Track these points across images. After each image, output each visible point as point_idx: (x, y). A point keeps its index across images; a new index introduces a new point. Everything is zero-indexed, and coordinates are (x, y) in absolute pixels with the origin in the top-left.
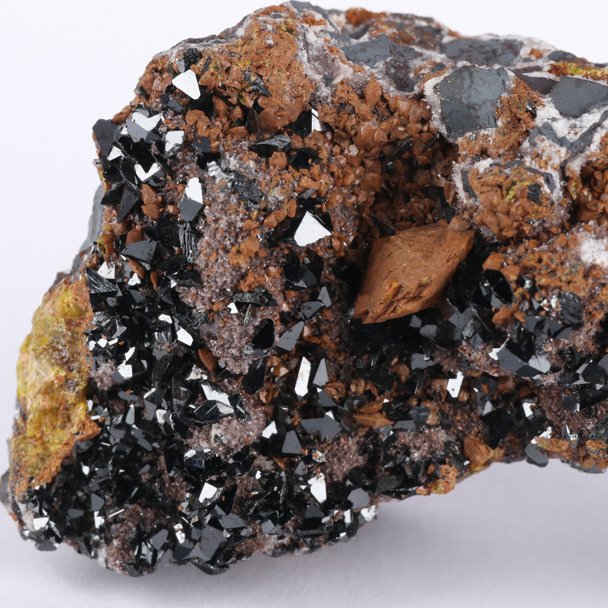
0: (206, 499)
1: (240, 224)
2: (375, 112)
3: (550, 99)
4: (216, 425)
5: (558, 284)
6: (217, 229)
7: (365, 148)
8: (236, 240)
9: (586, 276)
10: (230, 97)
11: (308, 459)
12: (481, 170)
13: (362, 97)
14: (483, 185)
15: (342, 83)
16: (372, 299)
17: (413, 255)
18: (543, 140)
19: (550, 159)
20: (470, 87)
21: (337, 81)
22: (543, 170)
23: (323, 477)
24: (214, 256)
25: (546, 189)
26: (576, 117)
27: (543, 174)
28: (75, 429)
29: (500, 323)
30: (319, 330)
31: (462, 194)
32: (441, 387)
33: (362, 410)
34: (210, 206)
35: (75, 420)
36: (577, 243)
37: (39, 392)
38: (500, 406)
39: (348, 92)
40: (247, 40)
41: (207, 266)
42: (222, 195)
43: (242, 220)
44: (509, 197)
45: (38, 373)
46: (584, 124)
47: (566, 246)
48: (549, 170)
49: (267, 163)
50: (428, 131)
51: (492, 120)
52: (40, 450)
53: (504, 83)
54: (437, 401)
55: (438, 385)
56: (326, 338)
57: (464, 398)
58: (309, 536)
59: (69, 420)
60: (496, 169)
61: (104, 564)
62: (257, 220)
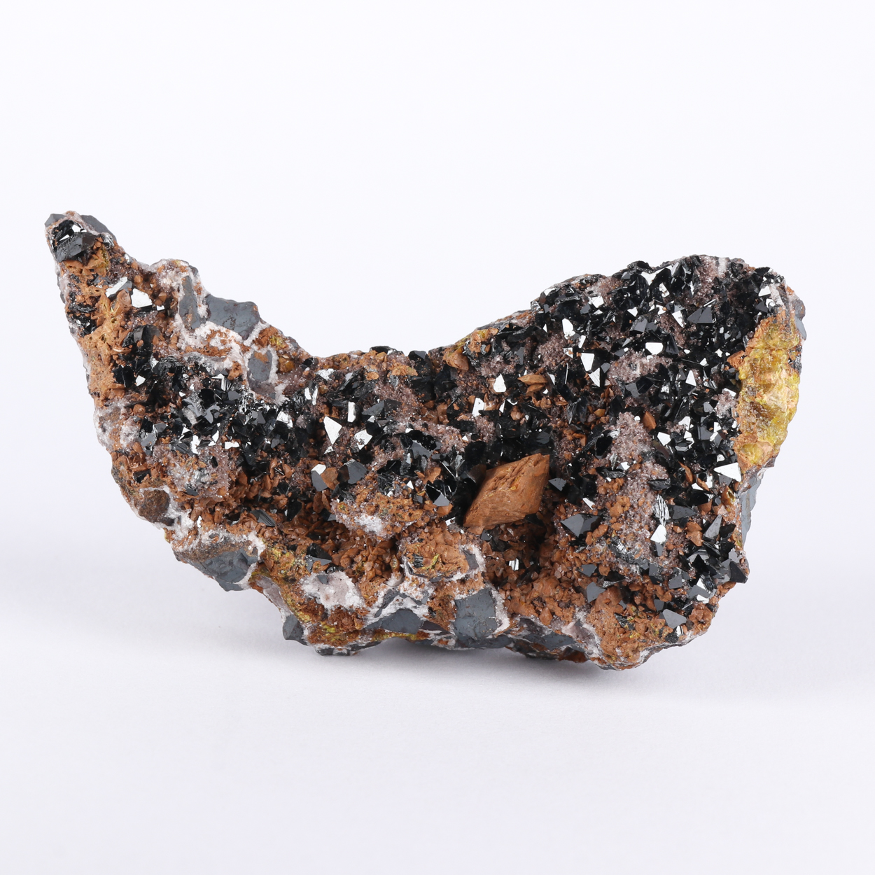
0: (642, 321)
1: (623, 527)
2: (543, 603)
3: (421, 619)
4: (637, 376)
5: (395, 501)
6: (640, 522)
7: (549, 575)
8: (626, 515)
9: (377, 506)
10: (643, 611)
11: (576, 350)
12: (459, 573)
13: (553, 613)
14: (456, 563)
15: (569, 622)
16: (531, 475)
17: (504, 508)
18: (417, 597)
19: (410, 585)
20: (475, 627)
21: (571, 624)
22: (415, 577)
23: (565, 336)
24: (640, 504)
25: (411, 565)
26: (400, 609)
27: (414, 574)
28: (746, 359)
29: (435, 469)
30: (575, 442)
31: (475, 550)
32: (488, 404)
33: (541, 386)
34: (646, 538)
35: (746, 366)
36: (386, 529)
37: (774, 385)
38: (445, 394)
39: (563, 617)
40: (636, 651)
41: (646, 495)
42: (637, 547)
43: (622, 530)
44: (436, 557)
45: (777, 398)
46: (393, 606)
47: (393, 526)
48: (410, 576)
49: (611, 568)
50: (506, 591)
51: (458, 604)
52: (771, 343)
53: (455, 628)
54: (491, 394)
55: (491, 406)
56: (569, 437)
57: (472, 397)
58: (572, 294)
59: (752, 366)
60: (448, 575)
61: (720, 262)
62: (612, 530)
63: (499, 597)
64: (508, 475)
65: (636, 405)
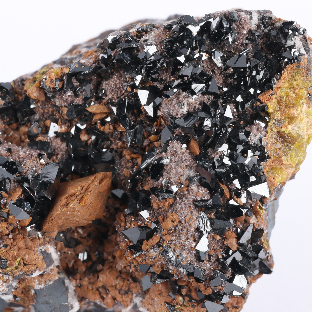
0: (188, 67)
1: (173, 238)
2: (107, 291)
4: (184, 113)
6: (187, 235)
8: (175, 228)
10: (189, 301)
11: (134, 87)
12: (37, 271)
13: (114, 299)
14: (35, 265)
15: (127, 306)
16: (97, 192)
17: (75, 218)
21: (130, 307)
28: (274, 96)
29: (17, 189)
30: (133, 161)
31: (51, 249)
32: (61, 127)
33: (105, 115)
34: (192, 247)
35: (274, 101)
37: (297, 118)
38: (26, 119)
39: (123, 301)
41: (192, 212)
43: (172, 241)
44: (19, 260)
45: (299, 128)
49: (162, 268)
50: (76, 280)
51: (37, 293)
52: (295, 83)
53: (35, 308)
54: (63, 119)
55: (64, 129)
56: (128, 157)
57: (48, 122)
58: (130, 42)
59: (279, 102)
60: (28, 273)
61: (253, 17)
62: (164, 240)
63: (71, 285)
64: (78, 193)
65: (183, 134)
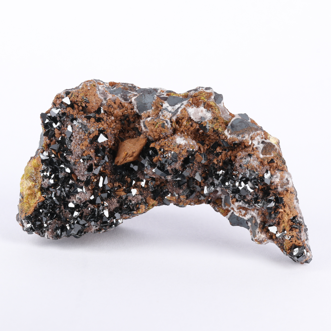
0: (75, 216)
1: (83, 137)
2: (118, 107)
3: (166, 102)
4: (78, 194)
5: (170, 149)
6: (76, 139)
7: (116, 117)
8: (82, 142)
9: (178, 147)
10: (78, 104)
11: (103, 205)
12: (148, 120)
13: (115, 103)
14: (149, 124)
15: (109, 99)
16: (120, 158)
17: (130, 145)
18: (165, 111)
19: (167, 116)
20: (144, 99)
21: (108, 99)
22: (165, 119)
23: (108, 210)
24: (76, 146)
25: (166, 124)
26: (174, 106)
27: (165, 121)
28: (37, 199)
29: (155, 161)
30: (105, 169)
31: (143, 128)
32: (140, 184)
33: (117, 191)
34: (74, 132)
35: (38, 197)
36: (175, 138)
37: (27, 189)
38: (156, 189)
39: (111, 102)
40: (83, 88)
41: (74, 149)
42: (78, 129)
43: (83, 136)
44: (156, 127)
45: (27, 184)
46: (176, 107)
47: (172, 139)
48: (167, 119)
49: (89, 121)
50: (133, 112)
51: (151, 107)
52: (28, 205)
53: (154, 98)
54: (138, 188)
55: (138, 183)
56: (107, 171)
57: (146, 187)
58: (104, 226)
59: (36, 197)
60: (153, 120)
61: (47, 237)
62: (87, 136)
63: (136, 110)
64: (128, 158)
65: (80, 183)
